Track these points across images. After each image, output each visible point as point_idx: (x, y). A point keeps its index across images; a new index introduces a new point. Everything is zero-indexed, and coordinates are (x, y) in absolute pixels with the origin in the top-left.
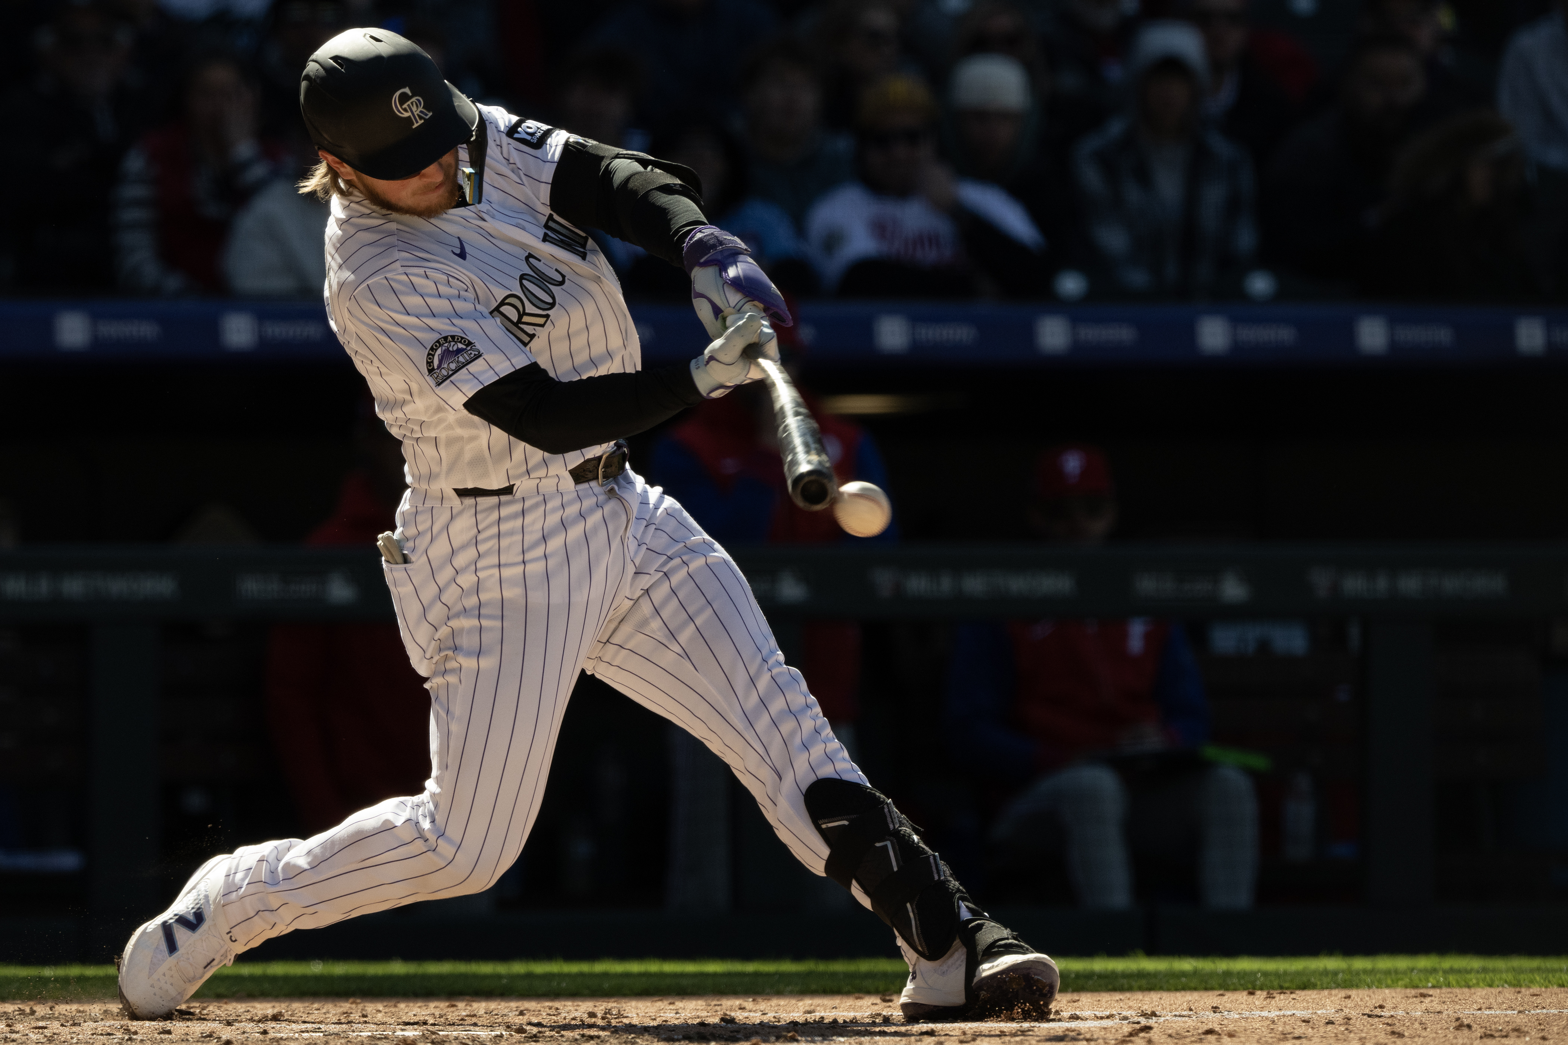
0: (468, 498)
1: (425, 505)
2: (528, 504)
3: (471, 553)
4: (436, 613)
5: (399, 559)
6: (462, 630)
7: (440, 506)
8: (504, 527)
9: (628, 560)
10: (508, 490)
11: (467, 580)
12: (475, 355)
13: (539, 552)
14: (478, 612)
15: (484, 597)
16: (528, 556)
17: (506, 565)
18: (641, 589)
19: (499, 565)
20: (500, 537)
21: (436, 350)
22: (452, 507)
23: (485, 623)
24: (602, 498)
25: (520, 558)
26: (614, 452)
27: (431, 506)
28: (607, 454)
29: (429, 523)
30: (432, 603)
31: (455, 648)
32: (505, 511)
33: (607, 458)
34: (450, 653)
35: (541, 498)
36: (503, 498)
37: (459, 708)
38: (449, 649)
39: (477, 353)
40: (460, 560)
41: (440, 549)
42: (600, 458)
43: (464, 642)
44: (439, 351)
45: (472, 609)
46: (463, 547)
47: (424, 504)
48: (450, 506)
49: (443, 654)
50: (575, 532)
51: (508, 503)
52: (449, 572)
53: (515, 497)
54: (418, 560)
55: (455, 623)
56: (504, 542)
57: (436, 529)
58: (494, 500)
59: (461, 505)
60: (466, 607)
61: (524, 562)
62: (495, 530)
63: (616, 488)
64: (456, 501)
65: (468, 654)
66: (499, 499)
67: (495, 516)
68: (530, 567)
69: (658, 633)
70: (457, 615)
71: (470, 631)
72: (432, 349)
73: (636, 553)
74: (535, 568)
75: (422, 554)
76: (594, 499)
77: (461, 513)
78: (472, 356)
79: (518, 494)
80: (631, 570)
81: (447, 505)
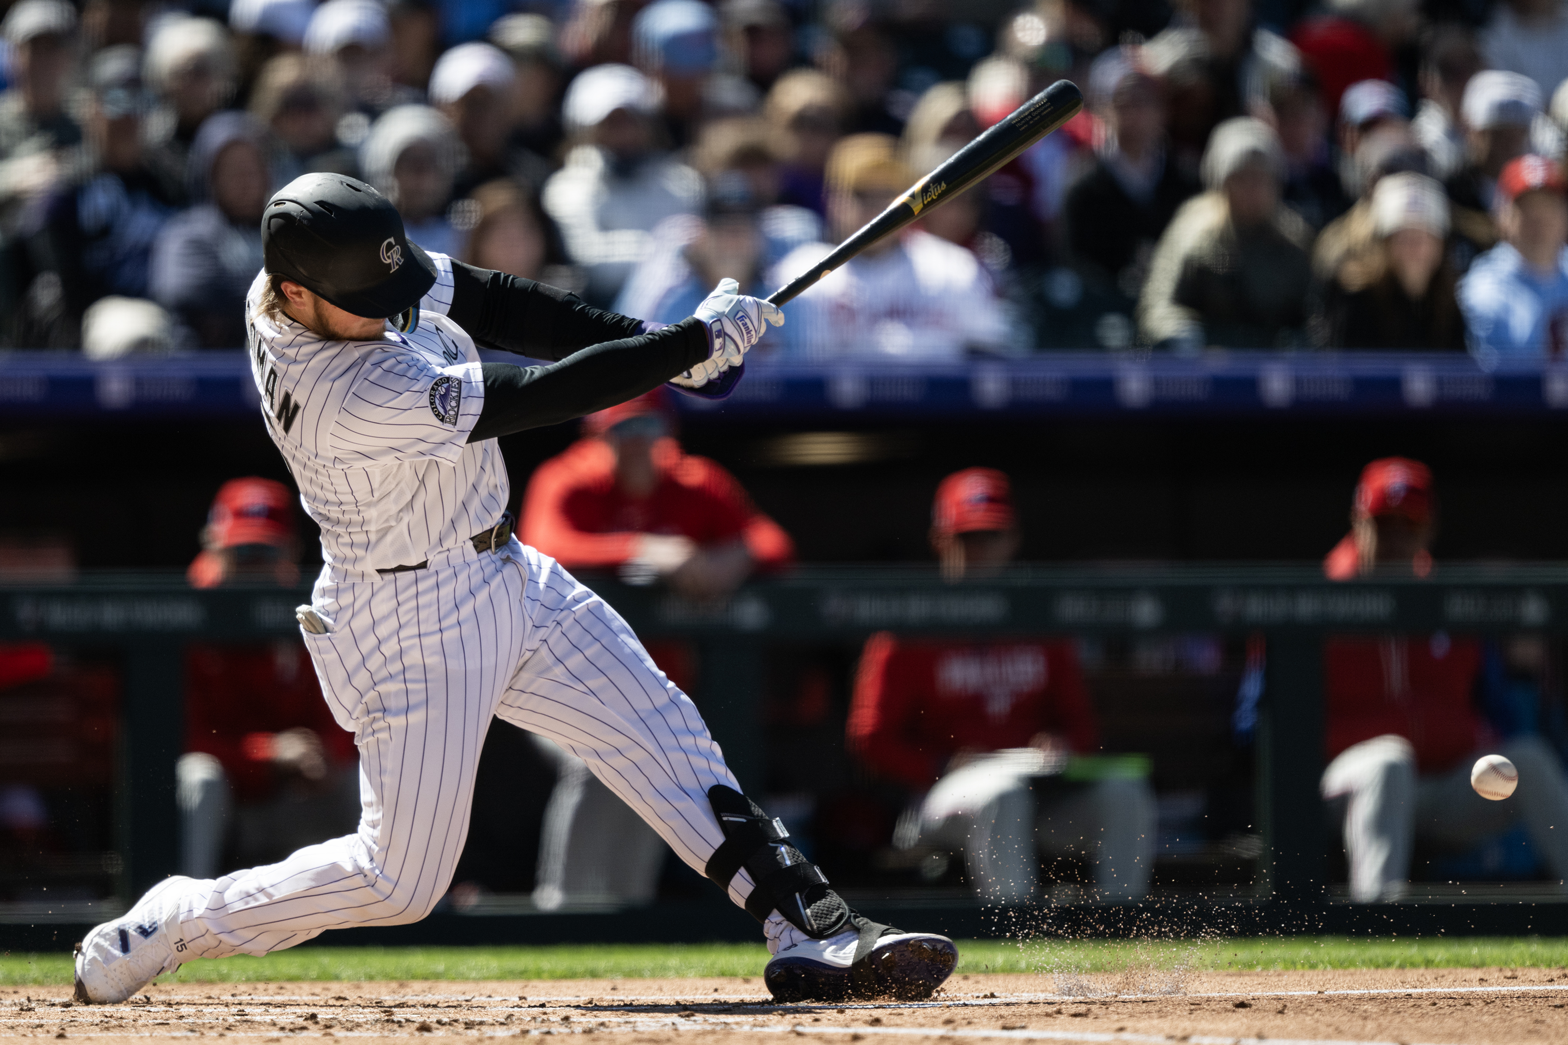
0: (387, 574)
1: (346, 582)
2: (441, 576)
3: (393, 623)
4: (362, 679)
5: (321, 630)
6: (389, 694)
7: (361, 582)
8: (422, 600)
9: (527, 617)
10: (423, 565)
11: (390, 648)
12: (458, 384)
13: (453, 619)
14: (403, 677)
15: (407, 661)
16: (444, 624)
17: (427, 634)
18: (540, 640)
19: (420, 635)
20: (419, 610)
21: (435, 402)
22: (372, 583)
23: (410, 686)
24: (499, 563)
25: (437, 627)
26: (503, 524)
27: (352, 582)
28: (498, 526)
29: (352, 599)
30: (356, 670)
31: (385, 710)
32: (422, 586)
33: (499, 529)
34: (379, 715)
35: (451, 571)
36: (420, 572)
37: (390, 763)
38: (378, 711)
39: (457, 382)
40: (383, 631)
41: (362, 621)
42: (492, 530)
43: (391, 703)
44: (437, 402)
45: (397, 674)
46: (385, 618)
47: (345, 580)
48: (371, 582)
49: (371, 716)
50: (482, 596)
51: (425, 578)
52: (371, 641)
53: (430, 571)
54: (341, 633)
55: (381, 688)
56: (423, 615)
57: (357, 606)
58: (411, 575)
59: (381, 581)
60: (392, 672)
61: (440, 630)
62: (413, 603)
63: (510, 555)
64: (377, 577)
65: (397, 714)
66: (416, 573)
67: (413, 591)
68: (446, 635)
69: (562, 677)
70: (384, 680)
71: (397, 694)
72: (432, 404)
73: (532, 611)
74: (451, 635)
75: (345, 626)
76: (493, 566)
77: (382, 588)
78: (457, 386)
79: (432, 569)
80: (529, 624)
81: (367, 580)
